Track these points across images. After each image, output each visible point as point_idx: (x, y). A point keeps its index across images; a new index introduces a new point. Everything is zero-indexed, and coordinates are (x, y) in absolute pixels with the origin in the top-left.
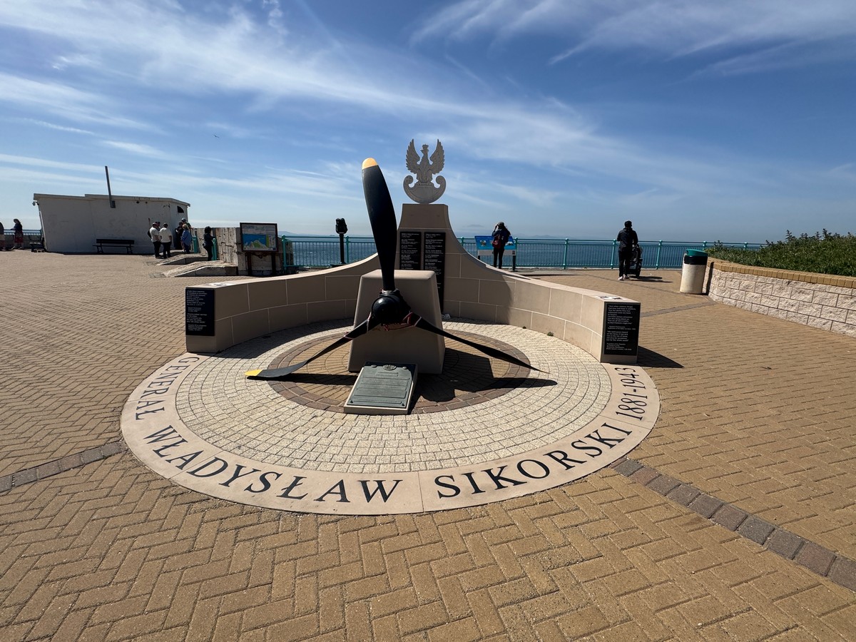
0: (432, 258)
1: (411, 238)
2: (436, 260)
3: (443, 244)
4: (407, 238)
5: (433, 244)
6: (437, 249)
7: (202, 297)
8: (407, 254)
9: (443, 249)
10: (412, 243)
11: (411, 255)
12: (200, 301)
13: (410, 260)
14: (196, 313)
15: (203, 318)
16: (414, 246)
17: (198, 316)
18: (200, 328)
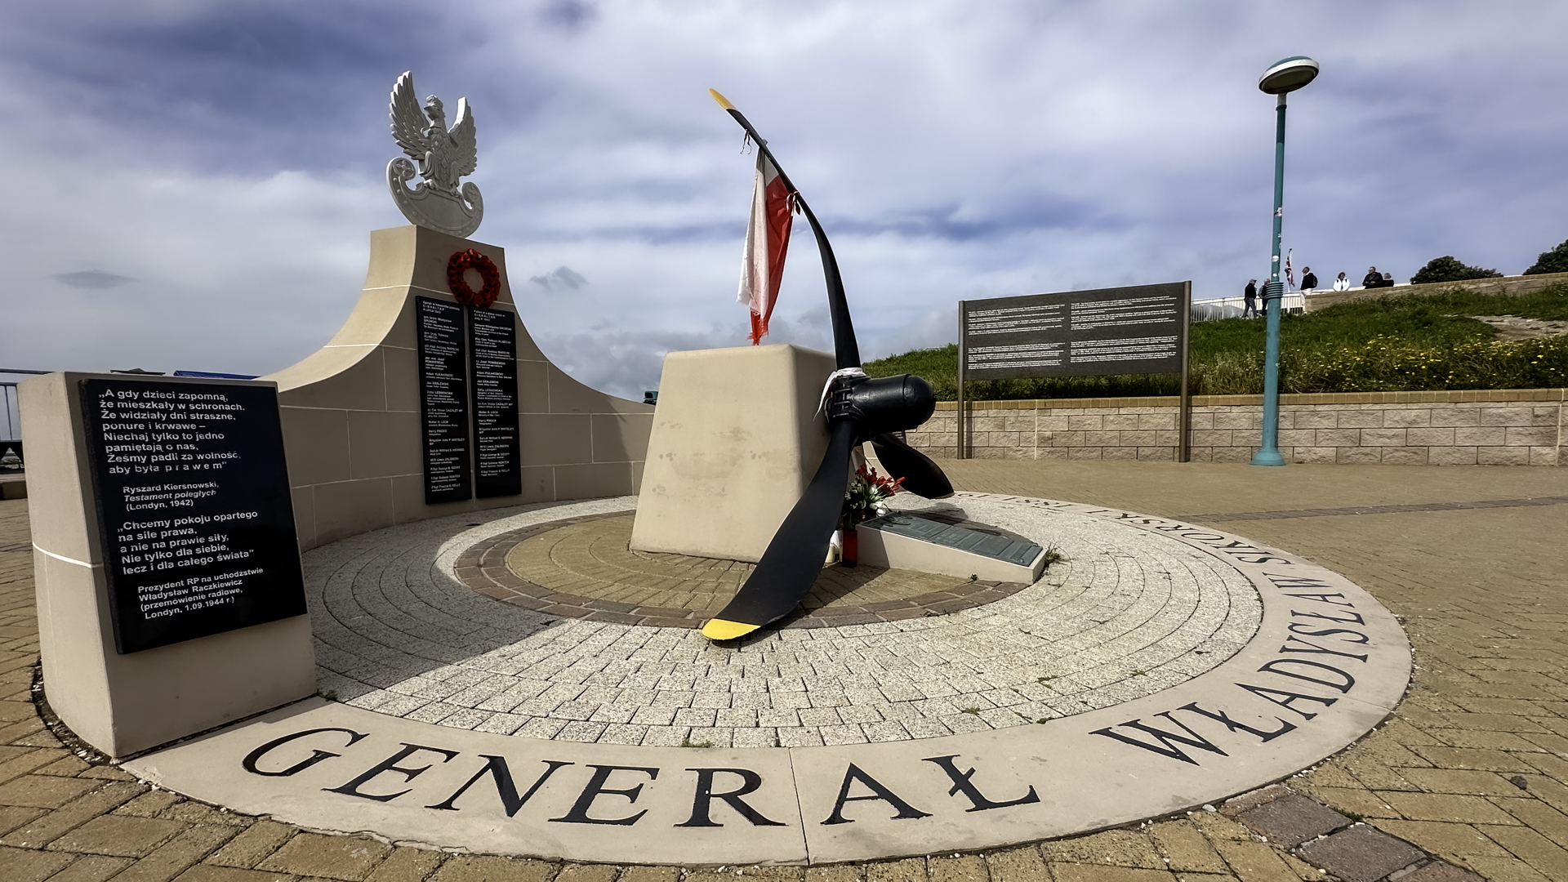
0: (493, 369)
1: (445, 314)
2: (500, 375)
3: (512, 336)
4: (434, 315)
5: (491, 336)
6: (500, 347)
7: (212, 426)
8: (437, 356)
9: (512, 349)
10: (447, 328)
11: (448, 360)
12: (205, 447)
13: (445, 371)
14: (183, 512)
15: (238, 535)
16: (452, 337)
17: (204, 531)
18: (224, 589)
